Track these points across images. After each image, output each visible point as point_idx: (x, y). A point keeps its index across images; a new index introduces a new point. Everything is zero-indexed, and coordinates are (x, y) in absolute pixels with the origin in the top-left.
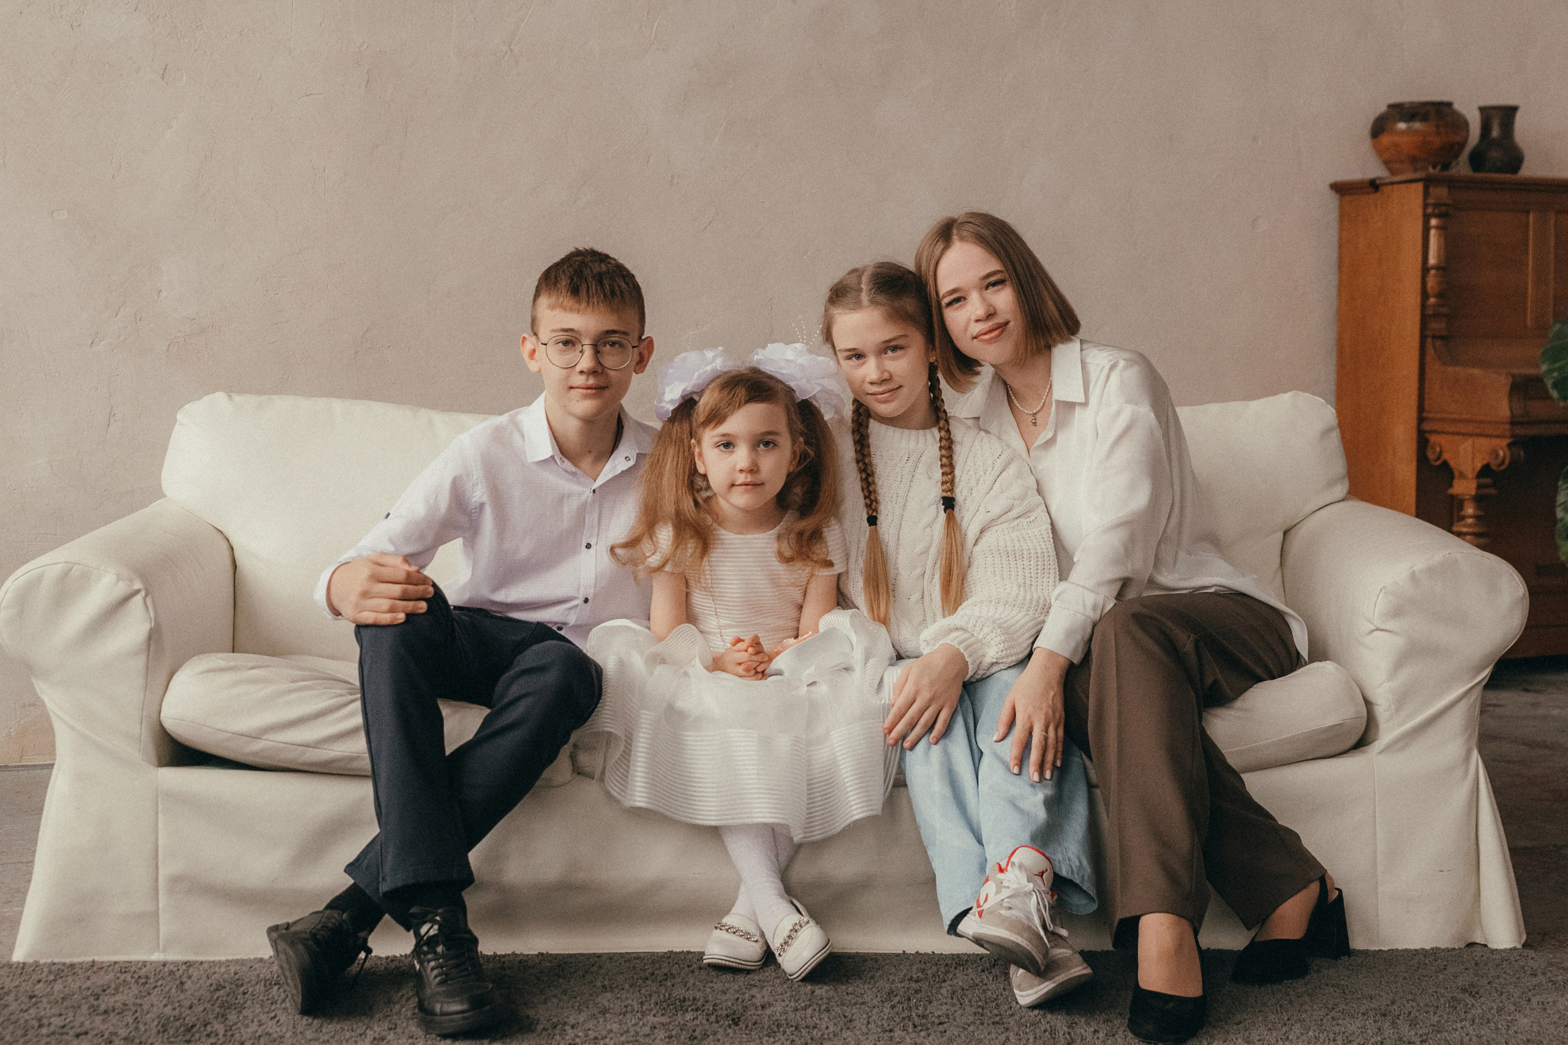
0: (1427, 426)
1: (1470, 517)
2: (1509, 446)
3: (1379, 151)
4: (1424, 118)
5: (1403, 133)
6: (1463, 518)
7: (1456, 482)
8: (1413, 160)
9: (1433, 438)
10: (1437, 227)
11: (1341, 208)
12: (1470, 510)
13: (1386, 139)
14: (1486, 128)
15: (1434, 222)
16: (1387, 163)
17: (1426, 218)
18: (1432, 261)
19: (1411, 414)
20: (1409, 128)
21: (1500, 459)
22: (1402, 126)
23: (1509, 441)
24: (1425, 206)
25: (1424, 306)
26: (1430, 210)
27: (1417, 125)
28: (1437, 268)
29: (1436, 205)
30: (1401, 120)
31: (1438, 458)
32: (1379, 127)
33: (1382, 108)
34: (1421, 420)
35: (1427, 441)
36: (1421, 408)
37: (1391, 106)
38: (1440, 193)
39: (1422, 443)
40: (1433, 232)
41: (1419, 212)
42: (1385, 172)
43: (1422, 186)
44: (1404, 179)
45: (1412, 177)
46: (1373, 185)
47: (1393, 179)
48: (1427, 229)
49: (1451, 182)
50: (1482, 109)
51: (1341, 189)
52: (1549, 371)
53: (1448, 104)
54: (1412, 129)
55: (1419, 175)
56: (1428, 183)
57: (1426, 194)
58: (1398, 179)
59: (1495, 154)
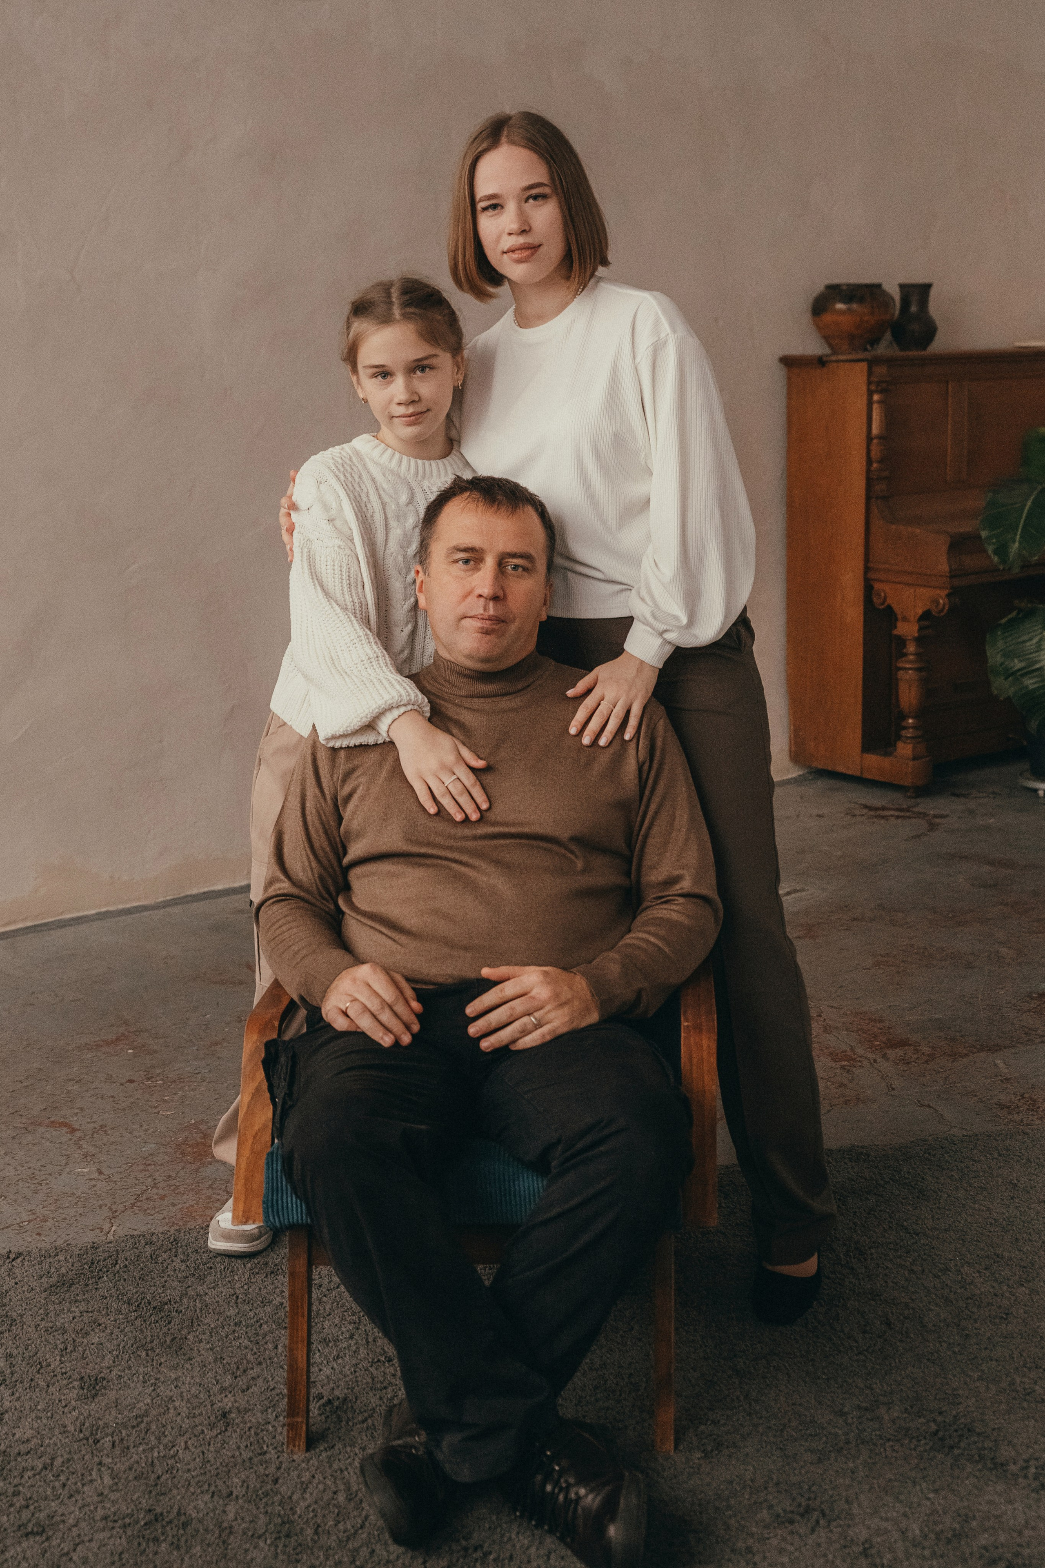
0: (871, 575)
1: (911, 654)
2: (948, 596)
3: (819, 328)
4: (861, 300)
5: (841, 312)
6: (906, 655)
7: (900, 624)
8: (851, 337)
9: (877, 586)
10: (879, 402)
11: (789, 378)
12: (911, 648)
13: (827, 318)
14: (905, 303)
15: (876, 397)
16: (827, 340)
17: (870, 393)
18: (875, 431)
19: (858, 565)
20: (847, 309)
21: (940, 607)
22: (840, 306)
23: (946, 592)
24: (869, 383)
25: (868, 471)
26: (873, 387)
27: (855, 306)
28: (879, 437)
29: (879, 383)
30: (840, 301)
31: (883, 604)
32: (820, 306)
33: (819, 288)
34: (867, 569)
35: (872, 587)
36: (867, 559)
37: (828, 287)
38: (881, 370)
39: (869, 589)
40: (875, 406)
41: (864, 388)
42: (828, 351)
43: (864, 365)
44: (849, 357)
45: (853, 356)
46: (821, 362)
47: (834, 358)
48: (870, 403)
49: (889, 361)
50: (902, 286)
51: (788, 362)
52: (989, 538)
53: (879, 286)
54: (849, 310)
55: (861, 355)
56: (872, 363)
57: (870, 373)
58: (842, 357)
59: (914, 327)
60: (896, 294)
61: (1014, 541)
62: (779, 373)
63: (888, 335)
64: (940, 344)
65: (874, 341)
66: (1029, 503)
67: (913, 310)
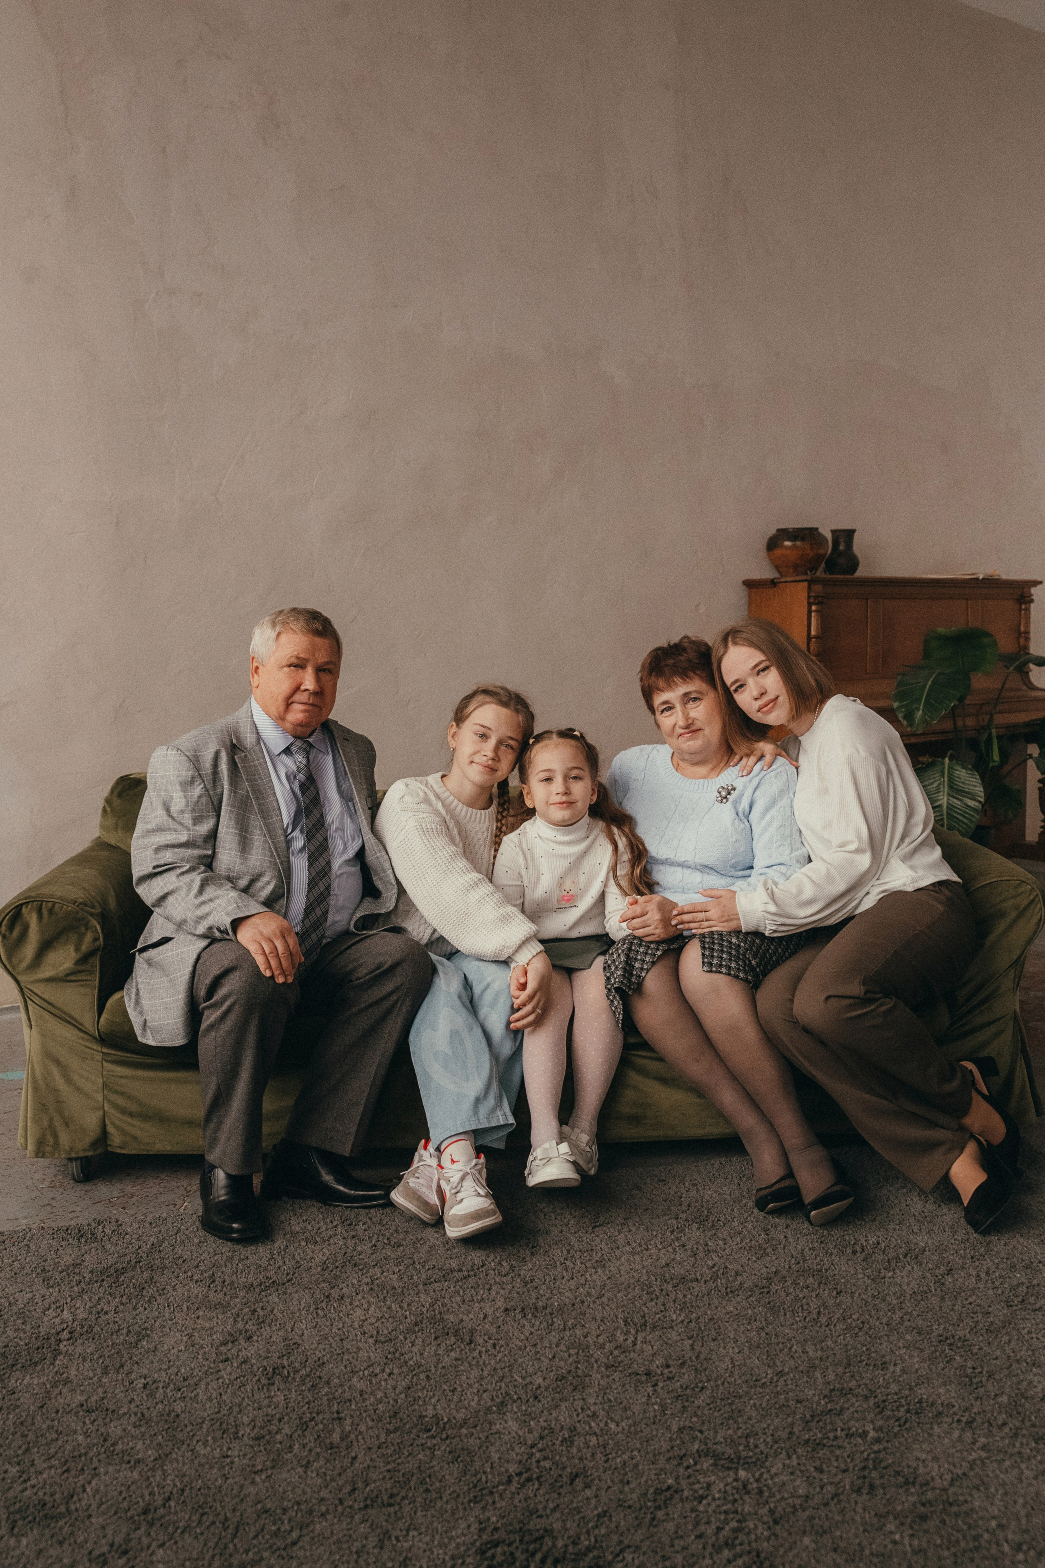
3: (772, 561)
4: (801, 539)
5: (788, 548)
8: (796, 567)
10: (815, 611)
11: (749, 595)
13: (778, 552)
14: (836, 543)
15: (814, 608)
16: (777, 568)
17: (810, 604)
18: (813, 633)
20: (793, 545)
22: (787, 544)
24: (809, 597)
26: (812, 600)
27: (798, 543)
28: (816, 637)
29: (816, 597)
30: (788, 540)
32: (773, 544)
33: (772, 531)
37: (778, 530)
38: (818, 588)
40: (813, 614)
41: (805, 602)
42: (777, 575)
43: (805, 584)
44: (794, 579)
45: (798, 578)
46: (773, 583)
47: (783, 580)
48: (810, 612)
49: (824, 582)
50: (832, 531)
51: (750, 584)
52: (901, 707)
53: (817, 529)
54: (793, 547)
55: (803, 577)
56: (811, 582)
57: (809, 590)
58: (788, 579)
59: (842, 561)
60: (829, 536)
61: (918, 709)
62: (743, 592)
63: (823, 565)
64: (861, 573)
65: (814, 568)
66: (930, 682)
67: (842, 547)
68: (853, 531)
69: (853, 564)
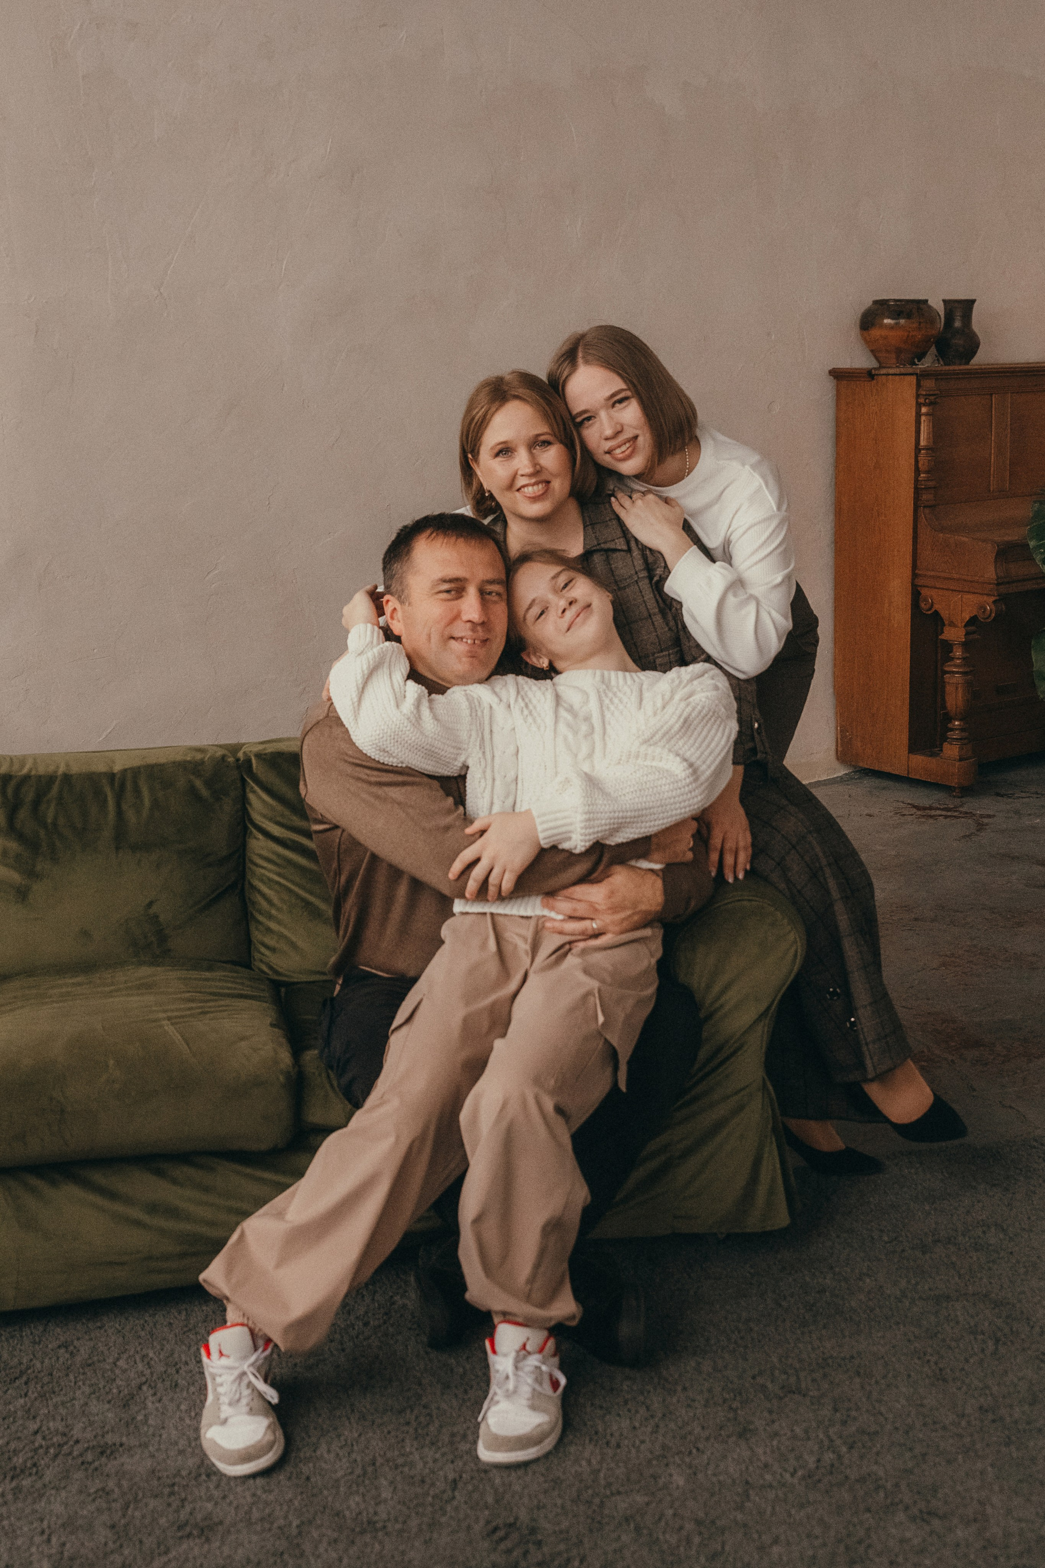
0: (919, 582)
1: (958, 659)
2: (995, 602)
3: (867, 342)
4: (907, 315)
5: (889, 327)
6: (952, 659)
7: (946, 629)
8: (899, 351)
9: (925, 592)
10: (927, 414)
11: (838, 391)
12: (957, 652)
13: (875, 333)
14: (949, 318)
15: (924, 410)
16: (875, 354)
17: (919, 405)
18: (923, 443)
19: (906, 571)
20: (895, 324)
21: (988, 612)
22: (888, 321)
23: (995, 597)
24: (918, 396)
25: (916, 481)
26: (922, 400)
27: (902, 321)
28: (928, 449)
29: (927, 396)
30: (888, 316)
31: (930, 609)
32: (868, 322)
33: (868, 303)
34: (915, 577)
35: (919, 594)
36: (915, 567)
37: (875, 302)
38: (929, 384)
39: (916, 595)
40: (923, 418)
41: (912, 402)
42: (875, 364)
43: (913, 379)
44: (897, 371)
45: (903, 371)
46: (870, 375)
47: (883, 371)
48: (918, 415)
49: (936, 375)
50: (944, 301)
51: (838, 375)
52: (1037, 548)
53: (925, 300)
54: (896, 327)
55: (908, 369)
56: (920, 377)
57: (919, 386)
58: (891, 371)
59: (958, 341)
60: (940, 308)
62: (829, 385)
63: (933, 350)
64: (981, 358)
65: (921, 356)
67: (958, 324)
68: (973, 301)
69: (972, 346)
